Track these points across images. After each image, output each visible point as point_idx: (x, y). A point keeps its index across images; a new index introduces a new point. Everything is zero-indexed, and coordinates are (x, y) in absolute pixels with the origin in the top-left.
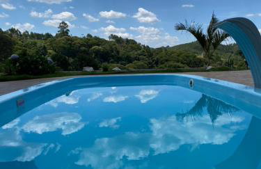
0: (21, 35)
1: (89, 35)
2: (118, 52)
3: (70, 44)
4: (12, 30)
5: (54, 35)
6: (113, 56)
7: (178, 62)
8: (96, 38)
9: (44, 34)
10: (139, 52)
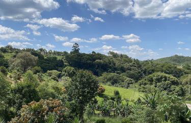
0: (47, 53)
1: (93, 52)
2: (114, 64)
3: (80, 59)
4: (41, 50)
5: (69, 52)
6: (110, 67)
7: (162, 71)
8: (99, 54)
9: (63, 52)
10: (131, 64)
